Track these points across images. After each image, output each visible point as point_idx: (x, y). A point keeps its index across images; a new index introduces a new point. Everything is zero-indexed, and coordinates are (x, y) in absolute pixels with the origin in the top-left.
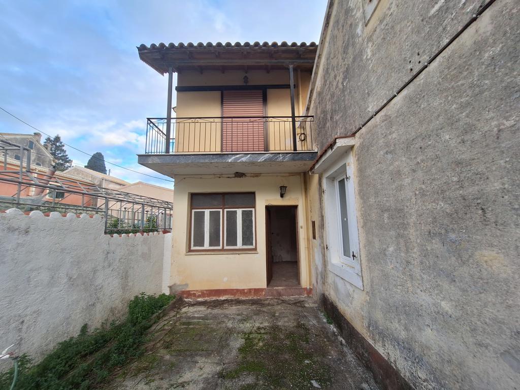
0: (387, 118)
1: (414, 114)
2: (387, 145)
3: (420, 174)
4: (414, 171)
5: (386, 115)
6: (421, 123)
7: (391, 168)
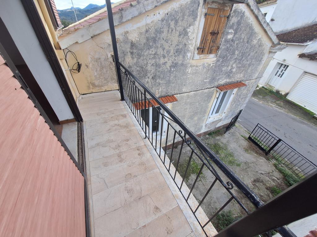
0: (188, 96)
1: (194, 98)
2: (186, 102)
3: (191, 109)
4: (190, 108)
5: (188, 95)
6: (195, 100)
7: (185, 107)
